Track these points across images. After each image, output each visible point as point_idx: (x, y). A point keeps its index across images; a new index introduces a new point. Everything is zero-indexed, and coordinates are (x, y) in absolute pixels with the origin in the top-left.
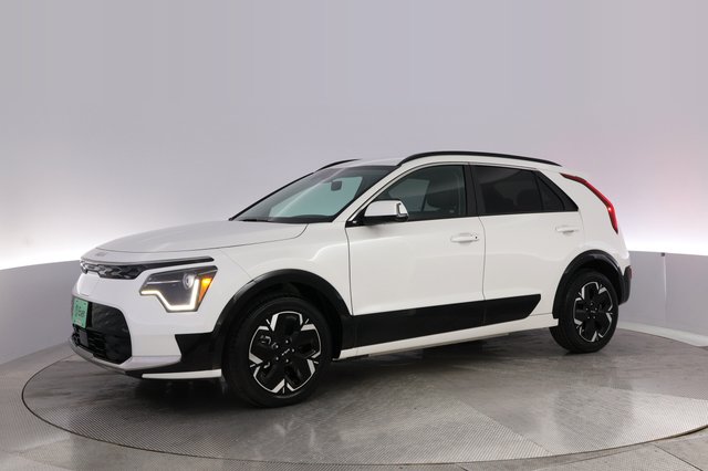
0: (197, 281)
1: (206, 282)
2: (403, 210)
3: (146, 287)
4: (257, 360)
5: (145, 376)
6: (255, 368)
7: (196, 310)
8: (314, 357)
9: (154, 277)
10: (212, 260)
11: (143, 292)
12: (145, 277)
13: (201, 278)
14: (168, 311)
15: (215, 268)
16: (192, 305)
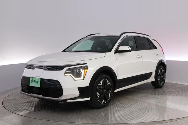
0: (83, 70)
1: (86, 70)
2: (130, 49)
3: (66, 73)
4: (98, 94)
5: (67, 101)
6: (98, 96)
7: (83, 79)
8: (110, 92)
9: (68, 70)
10: (86, 64)
11: (65, 75)
12: (66, 70)
13: (85, 69)
14: (75, 80)
15: (87, 66)
16: (82, 78)
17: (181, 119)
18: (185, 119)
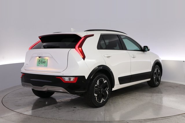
17: (174, 116)
18: (178, 117)
